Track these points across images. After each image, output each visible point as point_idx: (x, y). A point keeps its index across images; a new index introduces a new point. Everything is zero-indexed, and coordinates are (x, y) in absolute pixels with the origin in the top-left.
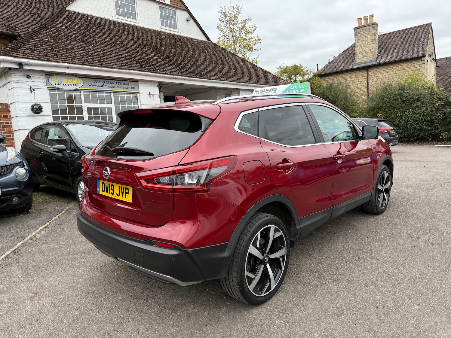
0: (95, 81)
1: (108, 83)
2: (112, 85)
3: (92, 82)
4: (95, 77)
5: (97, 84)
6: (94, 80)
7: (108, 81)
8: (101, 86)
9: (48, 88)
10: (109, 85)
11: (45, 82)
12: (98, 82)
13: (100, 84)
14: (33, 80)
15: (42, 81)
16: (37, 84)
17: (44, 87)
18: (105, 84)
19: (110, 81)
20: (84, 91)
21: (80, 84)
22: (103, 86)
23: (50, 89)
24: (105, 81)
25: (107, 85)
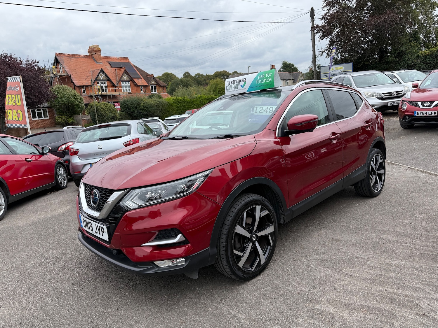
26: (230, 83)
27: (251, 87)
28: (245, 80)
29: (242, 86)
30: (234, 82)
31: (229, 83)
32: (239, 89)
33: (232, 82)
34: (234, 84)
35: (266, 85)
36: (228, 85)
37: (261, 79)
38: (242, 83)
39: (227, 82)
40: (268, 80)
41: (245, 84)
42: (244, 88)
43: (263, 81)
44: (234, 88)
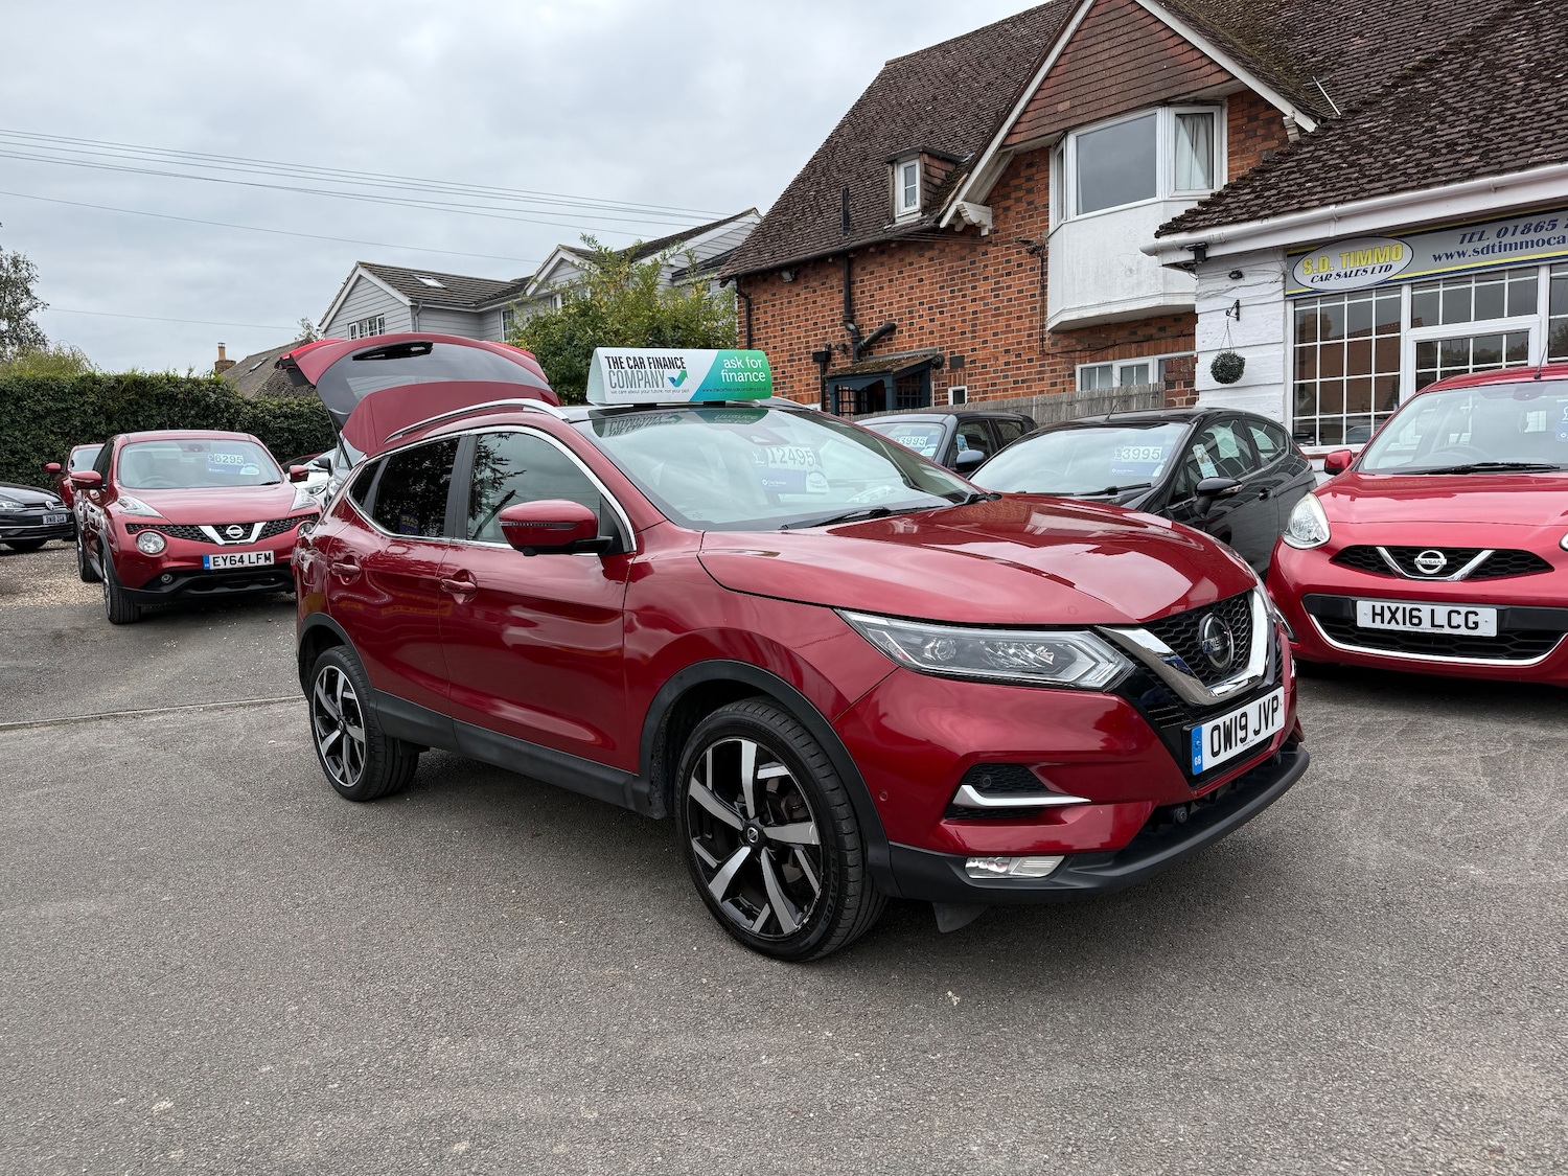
0: (1465, 236)
1: (1527, 230)
2: (1545, 235)
3: (1451, 242)
4: (1468, 219)
5: (1468, 247)
6: (1458, 234)
7: (1522, 223)
8: (1489, 250)
9: (1287, 296)
10: (1532, 236)
11: (1281, 278)
12: (1476, 237)
13: (1480, 245)
14: (1247, 280)
15: (1273, 279)
16: (1256, 291)
17: (1273, 299)
18: (1508, 239)
19: (1535, 220)
20: (1415, 283)
21: (1399, 259)
22: (1496, 249)
23: (1295, 299)
24: (1510, 225)
25: (1519, 238)
26: (625, 365)
27: (702, 389)
28: (679, 363)
29: (673, 380)
30: (638, 363)
31: (617, 362)
32: (663, 389)
33: (631, 363)
34: (643, 370)
35: (751, 389)
36: (615, 371)
37: (736, 371)
38: (675, 373)
39: (608, 358)
40: (756, 377)
41: (684, 375)
42: (680, 388)
43: (741, 378)
44: (642, 383)
